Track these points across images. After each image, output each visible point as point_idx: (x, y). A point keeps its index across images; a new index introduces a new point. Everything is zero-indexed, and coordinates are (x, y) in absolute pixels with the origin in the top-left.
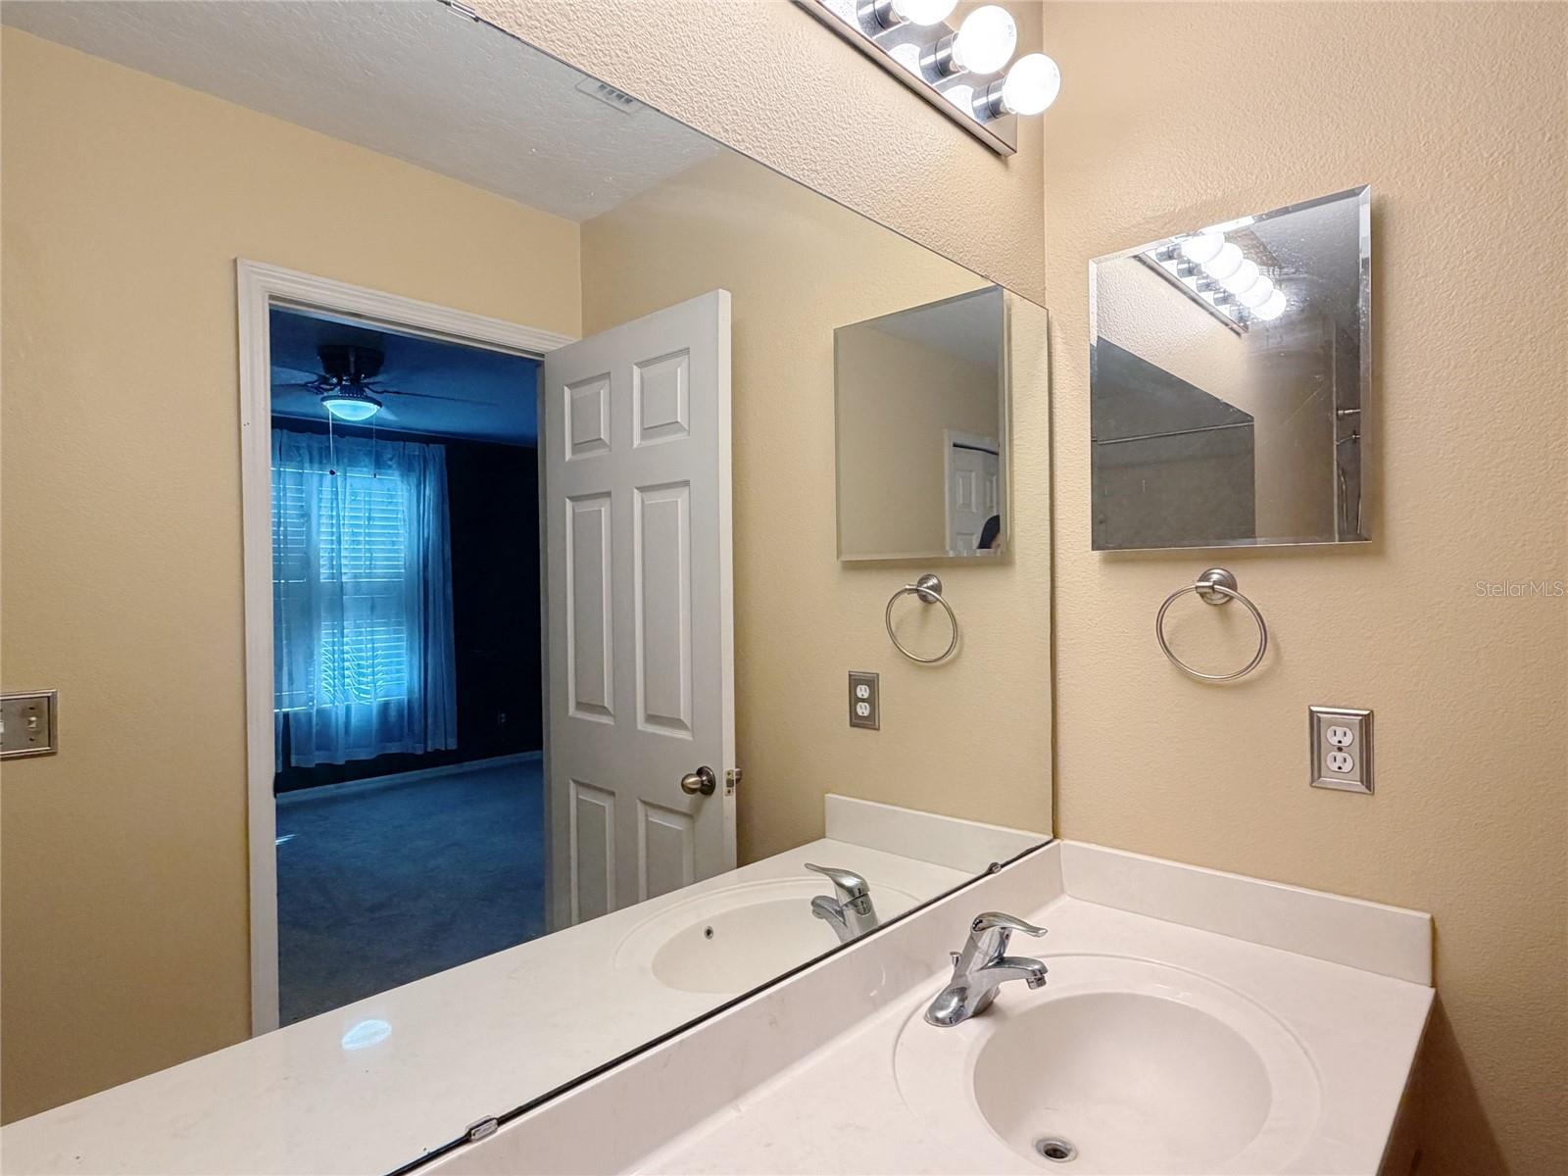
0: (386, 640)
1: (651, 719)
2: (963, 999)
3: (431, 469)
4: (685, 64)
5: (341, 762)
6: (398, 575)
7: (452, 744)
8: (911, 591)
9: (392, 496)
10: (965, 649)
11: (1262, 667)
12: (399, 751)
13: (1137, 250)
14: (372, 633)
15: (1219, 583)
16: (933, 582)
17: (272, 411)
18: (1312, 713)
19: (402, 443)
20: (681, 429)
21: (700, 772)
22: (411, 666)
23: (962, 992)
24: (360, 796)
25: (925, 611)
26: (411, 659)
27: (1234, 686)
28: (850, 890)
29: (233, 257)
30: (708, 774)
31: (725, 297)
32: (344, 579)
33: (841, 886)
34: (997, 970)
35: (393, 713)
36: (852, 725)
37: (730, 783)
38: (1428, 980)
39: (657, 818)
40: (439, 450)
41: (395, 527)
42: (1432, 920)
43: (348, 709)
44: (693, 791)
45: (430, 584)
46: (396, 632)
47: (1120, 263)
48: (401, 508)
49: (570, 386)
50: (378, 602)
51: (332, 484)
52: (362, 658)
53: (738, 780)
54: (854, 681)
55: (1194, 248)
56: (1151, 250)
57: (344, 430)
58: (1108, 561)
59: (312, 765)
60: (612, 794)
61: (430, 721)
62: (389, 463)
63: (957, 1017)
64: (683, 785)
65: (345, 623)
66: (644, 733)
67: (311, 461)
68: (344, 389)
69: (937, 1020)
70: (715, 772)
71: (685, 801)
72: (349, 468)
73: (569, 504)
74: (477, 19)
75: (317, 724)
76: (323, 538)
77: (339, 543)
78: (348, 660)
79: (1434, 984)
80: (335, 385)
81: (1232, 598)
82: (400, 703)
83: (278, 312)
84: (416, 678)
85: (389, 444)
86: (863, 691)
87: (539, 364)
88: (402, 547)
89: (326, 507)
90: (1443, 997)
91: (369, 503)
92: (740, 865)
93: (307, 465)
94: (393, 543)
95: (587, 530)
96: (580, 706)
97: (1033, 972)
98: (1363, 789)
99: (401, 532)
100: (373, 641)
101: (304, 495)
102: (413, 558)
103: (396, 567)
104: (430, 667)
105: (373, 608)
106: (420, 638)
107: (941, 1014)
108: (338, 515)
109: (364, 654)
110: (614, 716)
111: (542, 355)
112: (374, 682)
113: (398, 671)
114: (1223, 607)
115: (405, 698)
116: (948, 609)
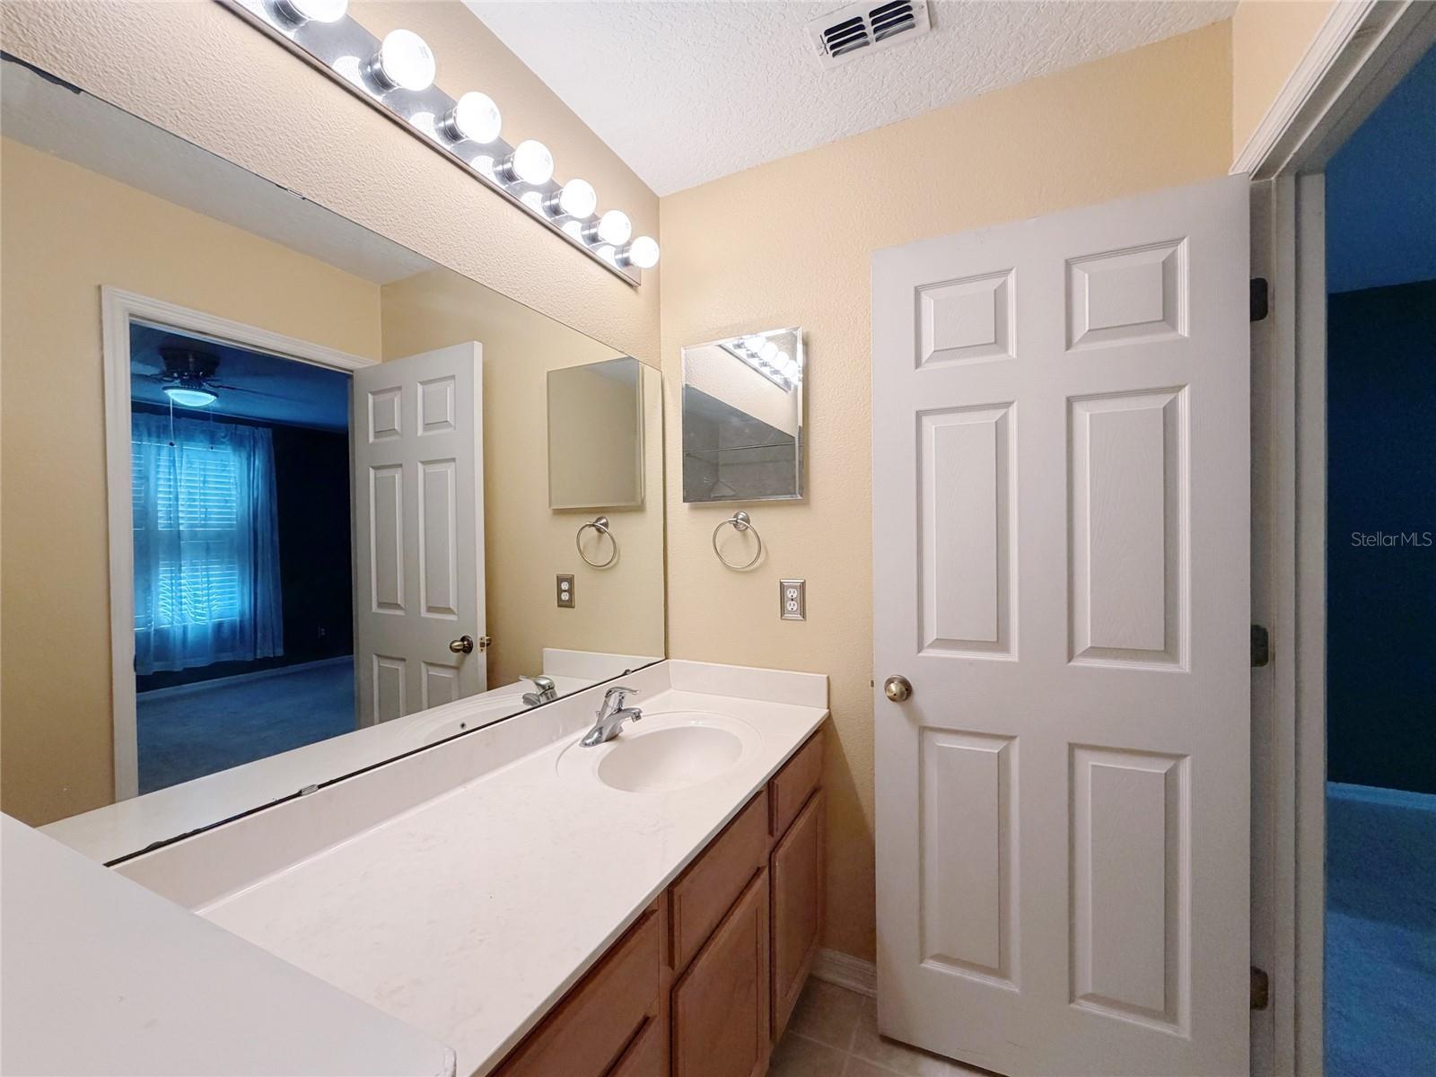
0: (220, 575)
1: (430, 609)
2: (601, 733)
3: (260, 445)
4: (433, 227)
5: (180, 669)
6: (231, 526)
7: (280, 652)
8: (590, 526)
9: (225, 466)
10: (621, 558)
11: (759, 561)
12: (232, 659)
13: (720, 342)
14: (207, 570)
15: (742, 519)
16: (604, 521)
17: (132, 398)
18: (781, 583)
19: (234, 425)
20: (450, 426)
21: (463, 639)
22: (242, 594)
23: (600, 730)
24: (196, 695)
25: (600, 538)
26: (242, 589)
27: (747, 572)
28: (543, 687)
29: (98, 283)
30: (468, 640)
31: (478, 347)
32: (181, 528)
33: (538, 684)
34: (618, 715)
35: (226, 630)
36: (559, 606)
37: (482, 645)
38: (826, 706)
39: (435, 672)
40: (268, 433)
41: (229, 489)
42: (828, 678)
43: (185, 628)
44: (457, 651)
45: (259, 532)
46: (228, 569)
47: (711, 349)
48: (233, 475)
49: (373, 393)
50: (212, 546)
51: (170, 453)
52: (198, 589)
53: (488, 645)
54: (560, 580)
55: (754, 343)
56: (729, 344)
57: (182, 413)
58: (693, 509)
59: (151, 673)
60: (404, 660)
61: (259, 635)
62: (223, 440)
63: (597, 742)
64: (451, 647)
65: (183, 562)
66: (426, 619)
67: (150, 435)
68: (183, 382)
69: (586, 744)
70: (473, 638)
71: (454, 658)
72: (185, 443)
73: (372, 472)
74: (304, 198)
75: (155, 641)
76: (160, 495)
77: (177, 499)
78: (185, 591)
79: (828, 708)
80: (177, 378)
81: (747, 528)
82: (232, 625)
83: (136, 325)
84: (247, 604)
85: (223, 425)
86: (565, 586)
87: (350, 377)
88: (234, 504)
89: (163, 472)
90: (833, 714)
91: (204, 470)
92: (488, 690)
93: (145, 438)
94: (227, 501)
95: (385, 489)
96: (380, 605)
97: (635, 714)
98: (802, 618)
99: (233, 493)
100: (208, 576)
101: (142, 462)
102: (244, 510)
103: (229, 519)
104: (259, 596)
105: (208, 549)
106: (250, 574)
107: (588, 742)
108: (175, 480)
109: (200, 586)
110: (405, 610)
111: (352, 371)
112: (209, 607)
113: (231, 599)
114: (743, 531)
115: (238, 619)
116: (612, 538)
